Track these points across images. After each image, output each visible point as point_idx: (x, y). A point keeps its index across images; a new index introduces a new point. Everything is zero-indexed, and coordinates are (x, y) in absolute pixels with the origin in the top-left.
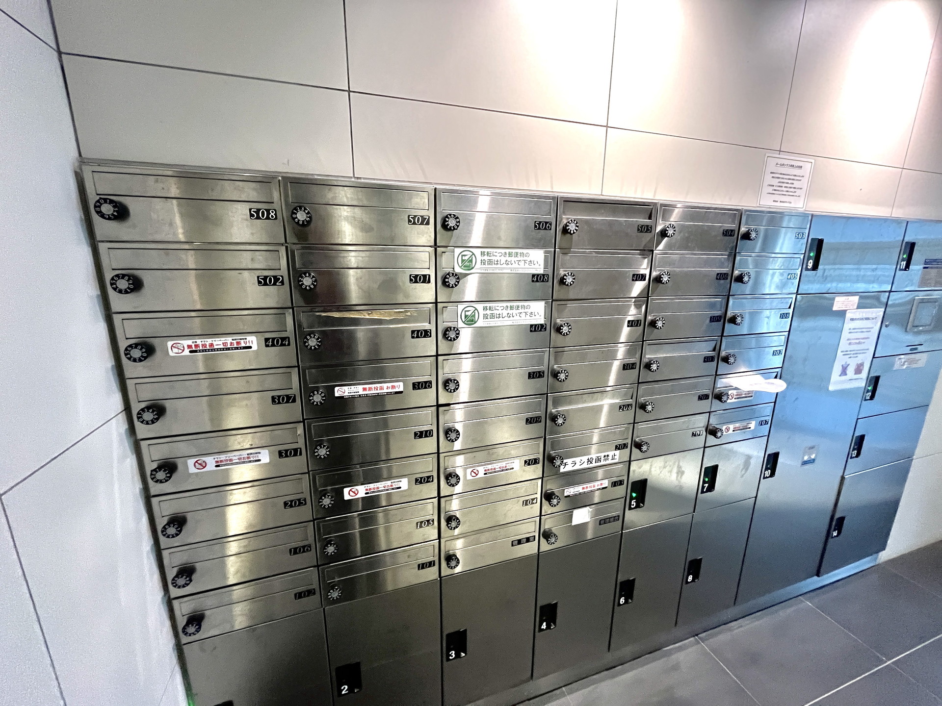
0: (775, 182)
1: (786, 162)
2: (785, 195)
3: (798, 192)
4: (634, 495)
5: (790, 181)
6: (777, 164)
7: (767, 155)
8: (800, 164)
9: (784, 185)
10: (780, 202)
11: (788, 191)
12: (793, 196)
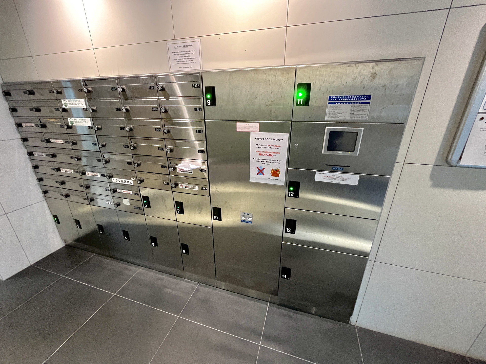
0: (177, 57)
1: (181, 45)
2: (186, 63)
3: (194, 61)
4: (145, 202)
5: (187, 55)
6: (175, 47)
7: (168, 43)
8: (190, 44)
9: (184, 58)
10: (184, 67)
11: (187, 61)
12: (191, 63)
